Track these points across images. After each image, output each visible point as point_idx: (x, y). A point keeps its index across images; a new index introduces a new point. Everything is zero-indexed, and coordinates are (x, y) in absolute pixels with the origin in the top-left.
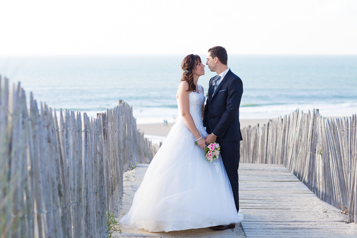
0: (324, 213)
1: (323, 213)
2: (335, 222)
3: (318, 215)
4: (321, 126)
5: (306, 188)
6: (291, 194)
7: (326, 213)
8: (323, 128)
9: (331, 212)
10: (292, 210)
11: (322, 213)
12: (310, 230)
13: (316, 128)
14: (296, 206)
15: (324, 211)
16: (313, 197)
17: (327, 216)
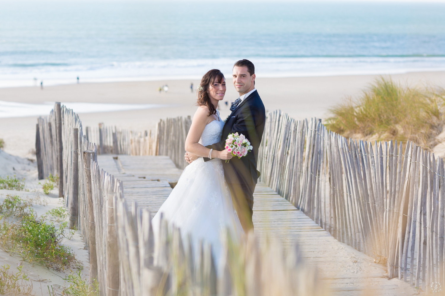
0: (355, 264)
1: (353, 264)
2: (375, 278)
3: (348, 268)
4: (329, 143)
5: (311, 221)
6: (298, 232)
7: (357, 263)
8: (334, 146)
9: (362, 261)
10: (312, 258)
11: (351, 264)
12: (350, 292)
13: (320, 143)
14: (313, 252)
15: (354, 261)
16: (327, 236)
17: (361, 269)
